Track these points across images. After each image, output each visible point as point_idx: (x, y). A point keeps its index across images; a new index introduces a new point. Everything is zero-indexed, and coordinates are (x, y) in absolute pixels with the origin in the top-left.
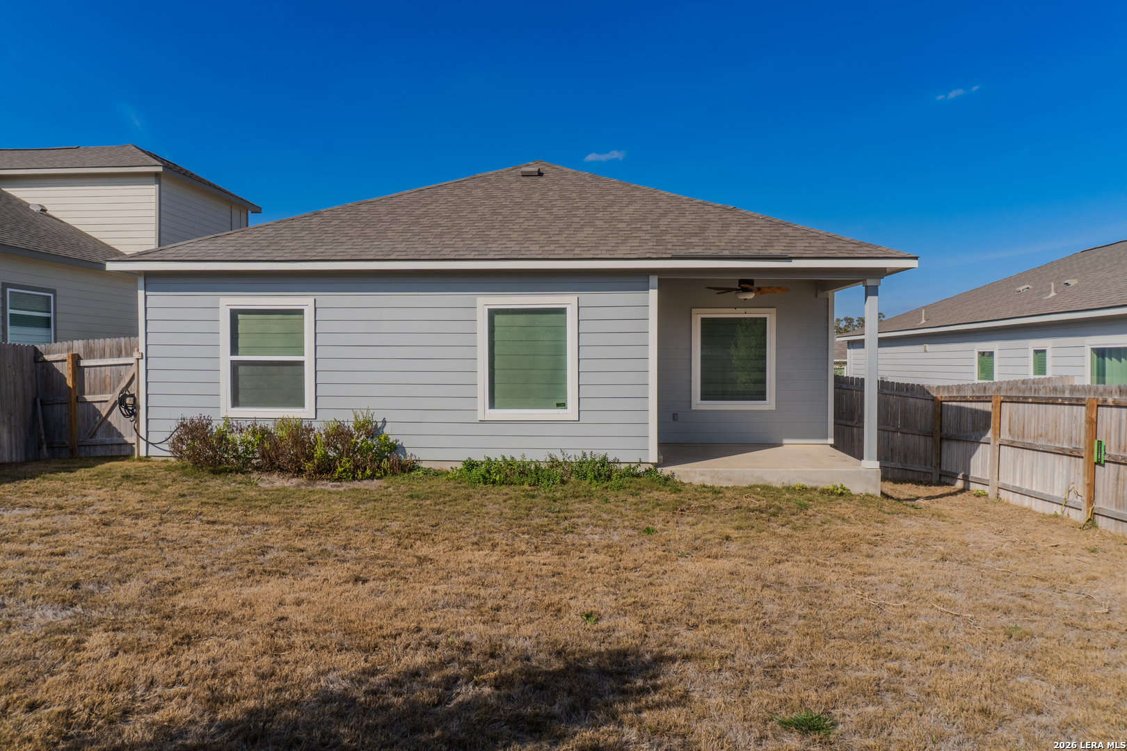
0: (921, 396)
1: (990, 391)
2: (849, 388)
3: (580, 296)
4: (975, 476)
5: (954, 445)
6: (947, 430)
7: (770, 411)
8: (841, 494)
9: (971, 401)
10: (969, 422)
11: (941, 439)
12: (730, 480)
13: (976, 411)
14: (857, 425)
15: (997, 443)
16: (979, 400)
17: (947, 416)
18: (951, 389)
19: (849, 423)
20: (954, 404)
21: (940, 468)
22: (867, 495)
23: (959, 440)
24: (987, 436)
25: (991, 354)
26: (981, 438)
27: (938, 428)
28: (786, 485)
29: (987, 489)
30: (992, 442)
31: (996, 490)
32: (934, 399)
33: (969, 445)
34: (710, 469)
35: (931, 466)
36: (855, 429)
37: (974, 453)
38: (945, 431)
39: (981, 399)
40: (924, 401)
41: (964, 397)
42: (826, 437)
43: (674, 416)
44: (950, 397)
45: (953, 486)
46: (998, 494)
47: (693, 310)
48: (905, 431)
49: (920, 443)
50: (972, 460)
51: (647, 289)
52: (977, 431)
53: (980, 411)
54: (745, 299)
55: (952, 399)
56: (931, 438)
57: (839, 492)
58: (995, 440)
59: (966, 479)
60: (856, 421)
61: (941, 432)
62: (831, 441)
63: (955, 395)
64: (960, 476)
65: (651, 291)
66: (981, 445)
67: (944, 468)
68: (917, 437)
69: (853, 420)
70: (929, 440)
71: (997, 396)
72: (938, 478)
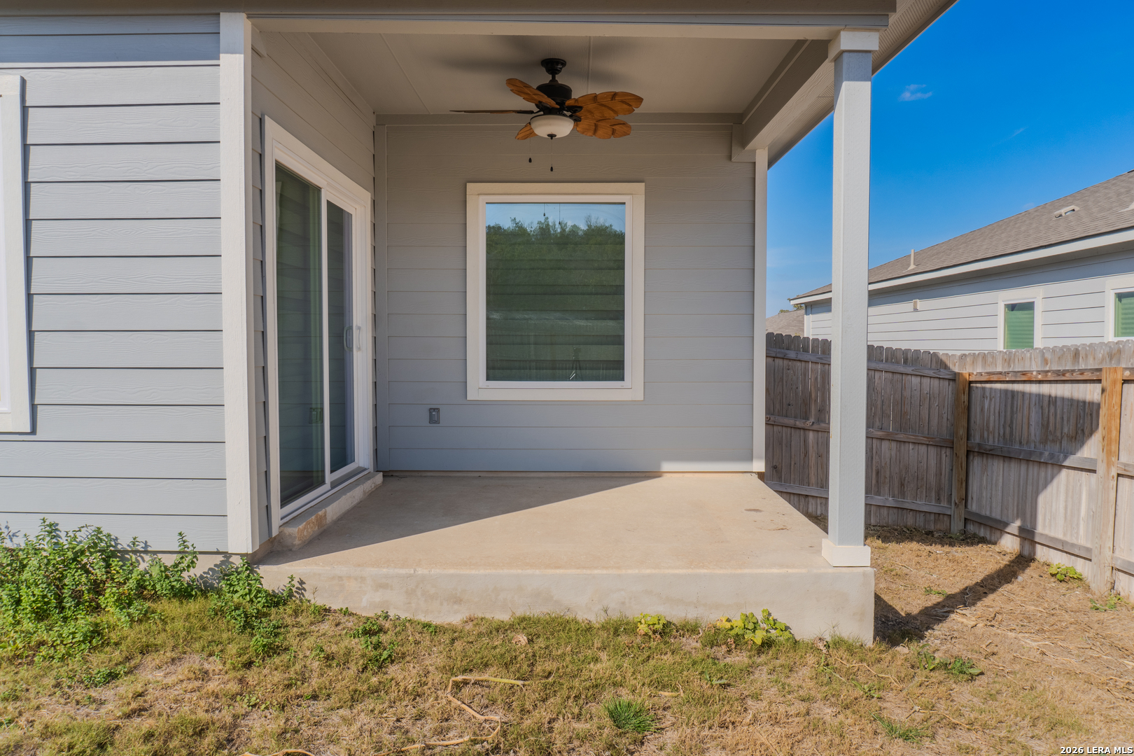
0: (931, 373)
1: (1091, 360)
2: (800, 357)
3: (27, 75)
4: (1046, 532)
5: (998, 469)
6: (982, 436)
7: (634, 402)
8: (767, 644)
9: (1040, 382)
10: (1033, 423)
11: (968, 452)
12: (458, 601)
13: (1052, 400)
14: (815, 427)
15: (1114, 472)
16: (1061, 378)
17: (982, 410)
18: (990, 359)
19: (799, 424)
20: (998, 386)
21: (966, 506)
22: (838, 643)
23: (1007, 457)
24: (1079, 455)
25: (1029, 307)
26: (1066, 457)
27: (962, 432)
28: (615, 616)
29: (1080, 567)
30: (1101, 468)
31: (1108, 573)
32: (955, 378)
33: (1034, 470)
34: (403, 571)
35: (949, 501)
36: (811, 435)
37: (1045, 486)
38: (976, 439)
39: (1068, 376)
40: (936, 381)
41: (1024, 373)
42: (750, 458)
43: (431, 415)
44: (989, 374)
45: (995, 543)
46: (1113, 584)
47: (470, 186)
48: (901, 437)
49: (927, 459)
50: (1042, 499)
51: (213, 54)
52: (1053, 441)
53: (1063, 399)
54: (552, 136)
55: (995, 378)
56: (948, 450)
57: (759, 637)
58: (1109, 464)
59: (1027, 535)
60: (812, 420)
61: (968, 439)
62: (759, 466)
63: (999, 369)
64: (1014, 527)
65: (225, 58)
66: (1064, 472)
67: (973, 507)
68: (923, 449)
69: (807, 418)
70: (946, 455)
71: (1115, 369)
72: (961, 526)
